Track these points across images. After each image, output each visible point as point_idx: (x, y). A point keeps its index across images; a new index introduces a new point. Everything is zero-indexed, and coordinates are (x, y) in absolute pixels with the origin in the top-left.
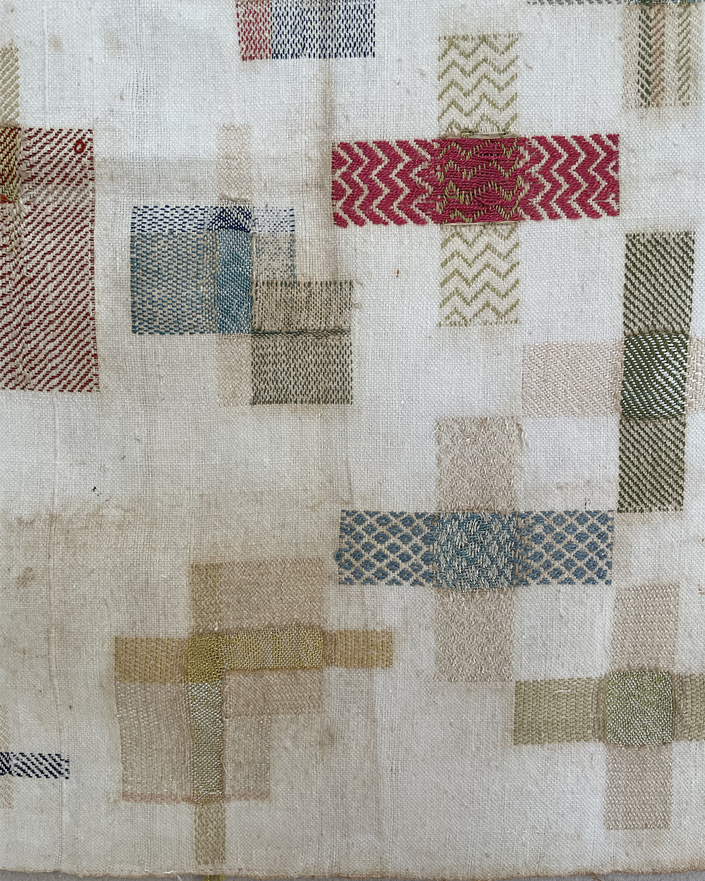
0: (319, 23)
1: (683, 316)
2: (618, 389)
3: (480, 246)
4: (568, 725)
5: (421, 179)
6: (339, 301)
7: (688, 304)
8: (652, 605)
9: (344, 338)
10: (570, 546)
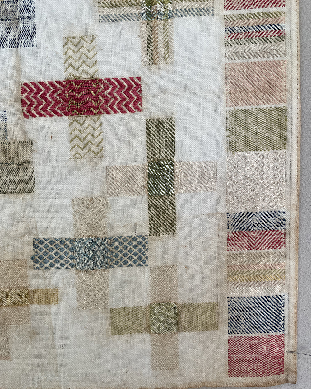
0: (13, 33)
1: (171, 153)
2: (146, 184)
3: (85, 125)
4: (134, 326)
5: (59, 97)
6: (27, 149)
7: (173, 148)
8: (166, 275)
9: (30, 165)
10: (130, 251)
